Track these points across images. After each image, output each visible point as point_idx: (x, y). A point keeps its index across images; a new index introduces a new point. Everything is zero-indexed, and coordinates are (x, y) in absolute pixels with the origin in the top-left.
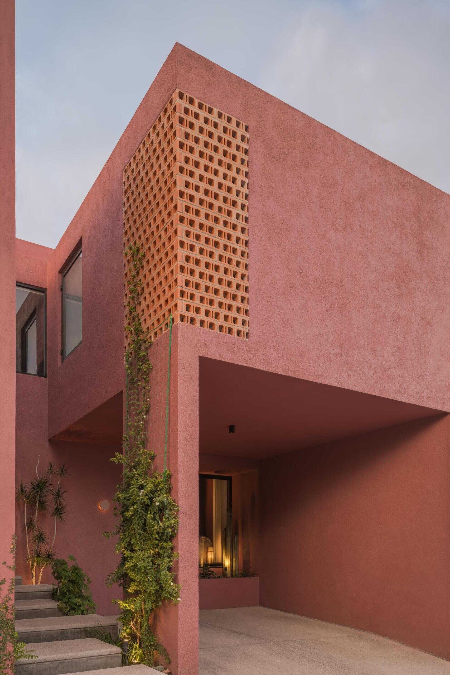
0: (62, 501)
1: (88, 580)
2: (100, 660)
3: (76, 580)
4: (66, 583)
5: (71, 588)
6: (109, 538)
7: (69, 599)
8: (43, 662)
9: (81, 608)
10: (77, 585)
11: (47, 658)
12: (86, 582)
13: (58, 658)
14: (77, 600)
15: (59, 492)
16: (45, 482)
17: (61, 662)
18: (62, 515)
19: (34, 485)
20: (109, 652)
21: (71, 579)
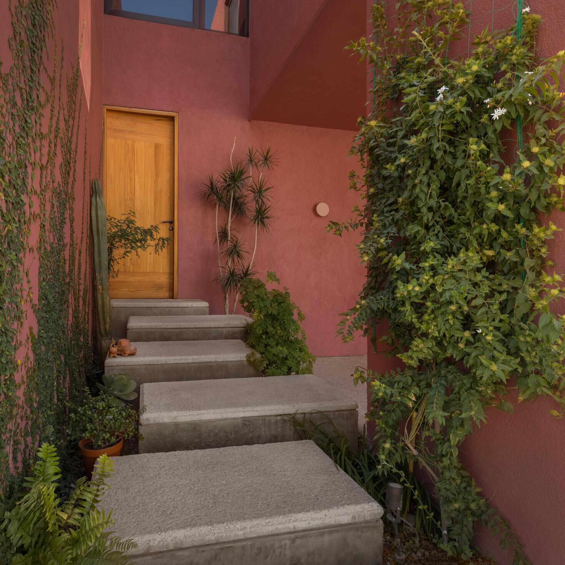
0: (265, 200)
1: (299, 314)
2: (327, 538)
3: (278, 314)
4: (261, 319)
5: (270, 329)
6: (341, 235)
7: (266, 346)
8: (173, 550)
9: (287, 361)
10: (280, 323)
11: (185, 537)
12: (295, 317)
13: (213, 538)
14: (280, 348)
15: (261, 188)
16: (241, 173)
17: (222, 549)
18: (266, 220)
19: (225, 177)
20: (351, 517)
21: (269, 313)
